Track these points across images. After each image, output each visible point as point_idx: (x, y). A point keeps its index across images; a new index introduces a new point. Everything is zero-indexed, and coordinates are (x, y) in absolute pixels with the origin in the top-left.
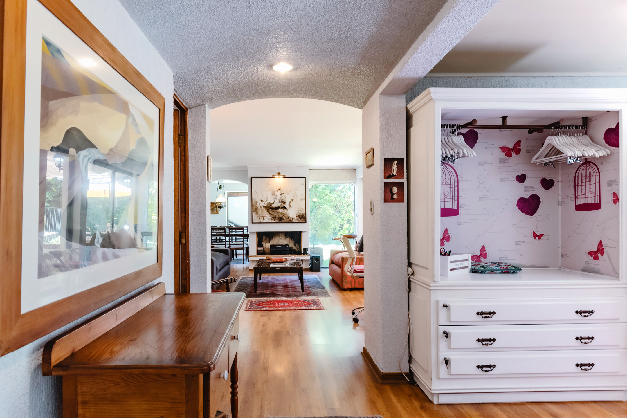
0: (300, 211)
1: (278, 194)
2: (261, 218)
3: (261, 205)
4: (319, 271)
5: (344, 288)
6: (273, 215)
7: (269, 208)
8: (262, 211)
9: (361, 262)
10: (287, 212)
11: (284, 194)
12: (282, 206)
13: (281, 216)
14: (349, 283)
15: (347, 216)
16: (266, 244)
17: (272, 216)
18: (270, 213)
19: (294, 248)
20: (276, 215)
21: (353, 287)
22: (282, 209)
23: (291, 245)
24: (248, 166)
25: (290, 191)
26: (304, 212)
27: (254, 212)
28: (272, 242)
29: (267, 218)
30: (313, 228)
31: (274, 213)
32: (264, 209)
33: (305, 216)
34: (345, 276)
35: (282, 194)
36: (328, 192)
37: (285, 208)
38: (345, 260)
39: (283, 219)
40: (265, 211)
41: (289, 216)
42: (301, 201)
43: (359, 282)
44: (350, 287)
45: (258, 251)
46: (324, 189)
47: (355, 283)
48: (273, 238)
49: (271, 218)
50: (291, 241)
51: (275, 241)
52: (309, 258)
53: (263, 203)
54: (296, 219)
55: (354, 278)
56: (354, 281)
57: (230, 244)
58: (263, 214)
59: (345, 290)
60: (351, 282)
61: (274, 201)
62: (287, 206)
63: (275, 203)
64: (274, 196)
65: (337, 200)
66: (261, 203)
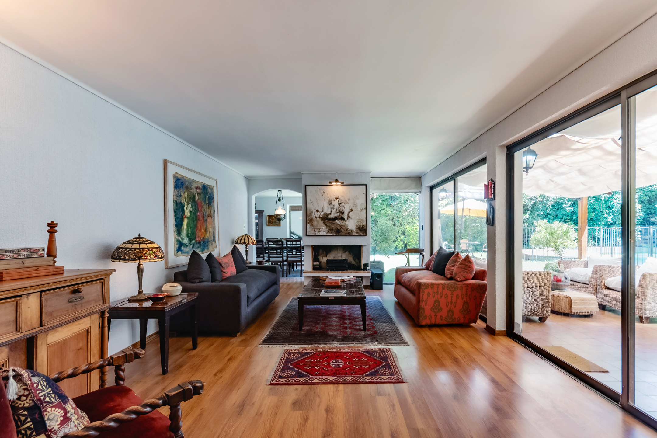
0: (360, 222)
1: (336, 203)
2: (317, 231)
3: (317, 216)
4: (381, 288)
5: (421, 324)
6: (329, 226)
7: (326, 218)
8: (318, 222)
9: (444, 289)
10: (345, 224)
11: (342, 203)
12: (340, 217)
13: (339, 227)
14: (428, 318)
15: (402, 229)
16: (323, 258)
17: (329, 228)
18: (326, 225)
19: (354, 262)
20: (333, 227)
21: (433, 322)
22: (339, 221)
23: (350, 259)
24: (302, 173)
25: (349, 200)
26: (364, 224)
27: (309, 223)
28: (329, 256)
29: (323, 230)
30: (373, 241)
31: (330, 224)
32: (320, 220)
33: (365, 227)
34: (422, 308)
35: (340, 203)
36: (384, 206)
37: (343, 219)
38: (422, 287)
39: (341, 231)
40: (321, 222)
41: (348, 227)
42: (361, 211)
43: (441, 316)
44: (429, 323)
45: (313, 265)
46: (381, 204)
47: (436, 318)
48: (330, 252)
49: (327, 230)
50: (350, 256)
51: (332, 256)
52: (370, 274)
53: (319, 213)
54: (355, 231)
55: (434, 312)
56: (435, 316)
57: (287, 257)
58: (319, 225)
59: (422, 326)
60: (431, 316)
61: (331, 211)
62: (345, 217)
63: (332, 213)
64: (331, 206)
65: (393, 214)
66: (316, 213)
